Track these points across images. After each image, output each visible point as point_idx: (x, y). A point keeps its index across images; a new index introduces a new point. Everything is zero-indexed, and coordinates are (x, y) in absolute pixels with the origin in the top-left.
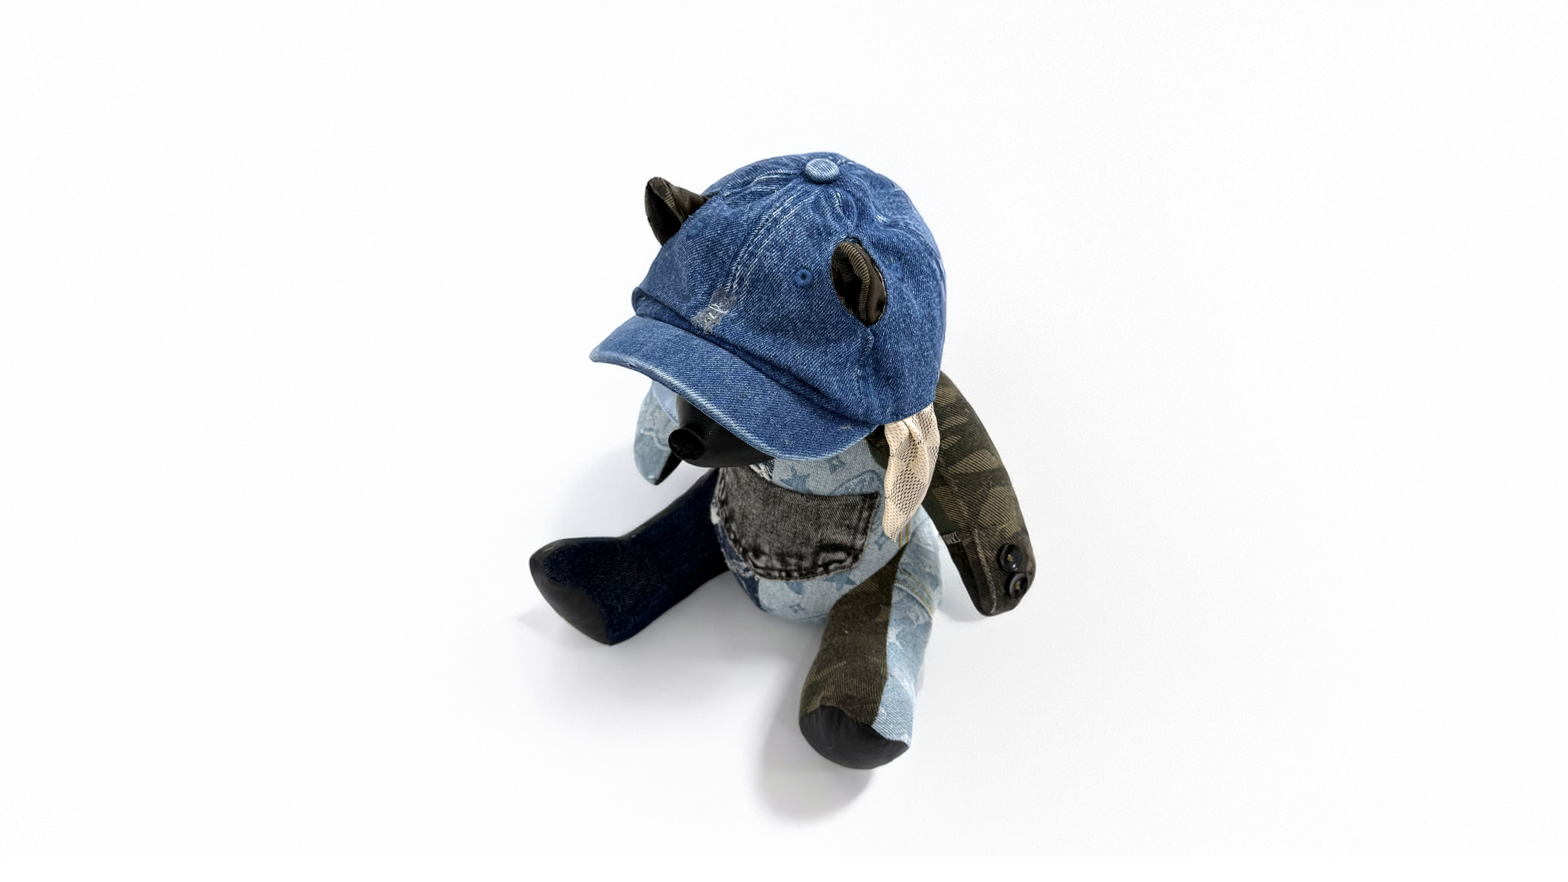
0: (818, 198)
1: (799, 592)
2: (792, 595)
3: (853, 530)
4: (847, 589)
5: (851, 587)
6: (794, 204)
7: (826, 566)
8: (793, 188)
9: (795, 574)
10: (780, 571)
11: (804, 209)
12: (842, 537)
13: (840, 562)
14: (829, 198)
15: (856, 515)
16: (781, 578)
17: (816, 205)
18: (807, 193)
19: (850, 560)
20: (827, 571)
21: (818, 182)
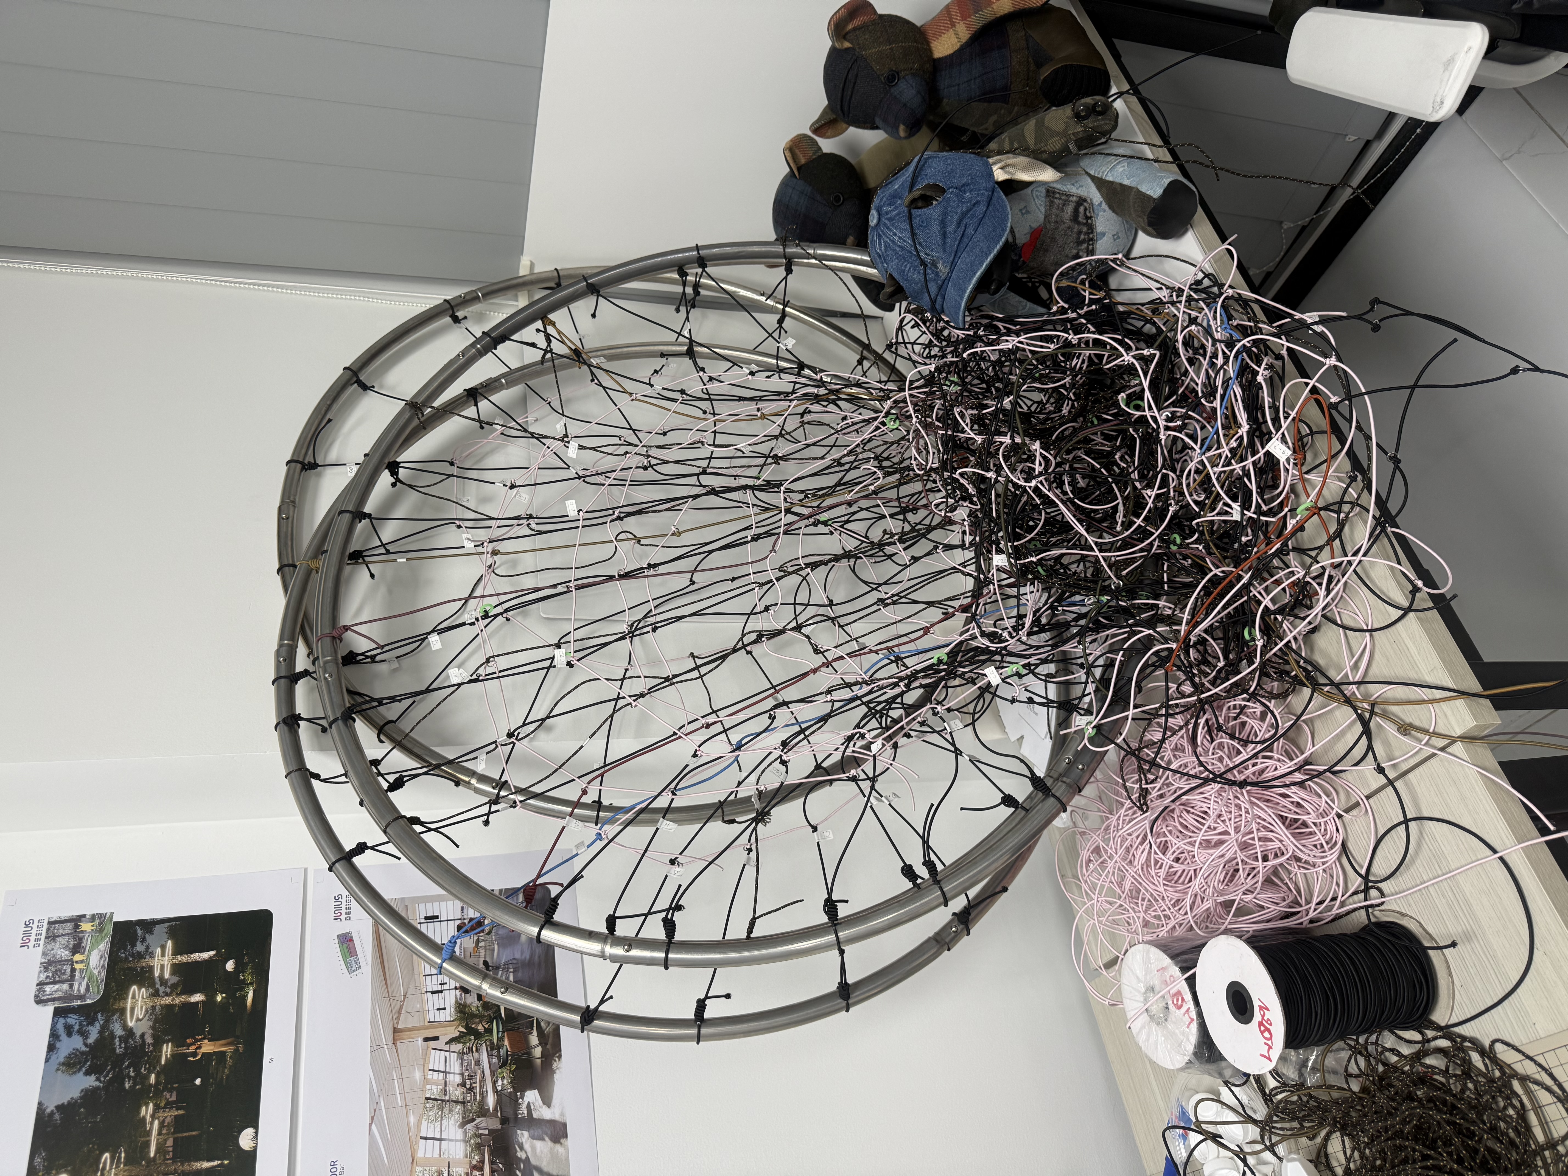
0: (887, 219)
1: (1104, 234)
2: (1105, 238)
3: (1066, 203)
4: (1104, 206)
5: (1104, 204)
6: (891, 230)
7: (1087, 218)
8: (883, 231)
9: (1091, 236)
10: (1089, 244)
11: (892, 225)
12: (1070, 209)
13: (1085, 210)
14: (887, 213)
15: (1056, 201)
16: (1093, 245)
17: (890, 219)
18: (885, 225)
19: (1085, 204)
20: (1090, 218)
21: (879, 220)
